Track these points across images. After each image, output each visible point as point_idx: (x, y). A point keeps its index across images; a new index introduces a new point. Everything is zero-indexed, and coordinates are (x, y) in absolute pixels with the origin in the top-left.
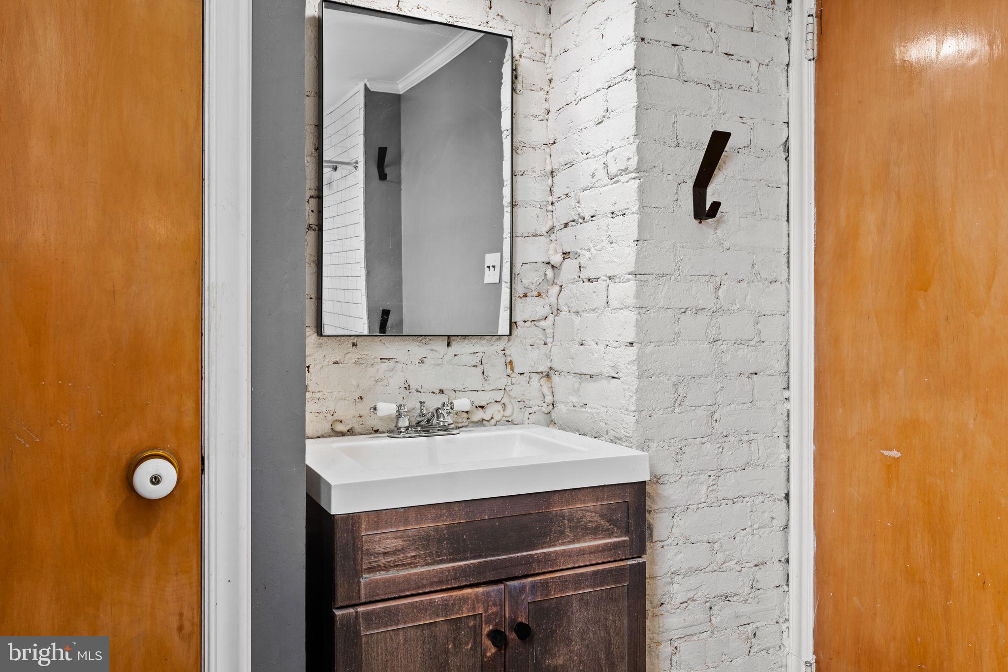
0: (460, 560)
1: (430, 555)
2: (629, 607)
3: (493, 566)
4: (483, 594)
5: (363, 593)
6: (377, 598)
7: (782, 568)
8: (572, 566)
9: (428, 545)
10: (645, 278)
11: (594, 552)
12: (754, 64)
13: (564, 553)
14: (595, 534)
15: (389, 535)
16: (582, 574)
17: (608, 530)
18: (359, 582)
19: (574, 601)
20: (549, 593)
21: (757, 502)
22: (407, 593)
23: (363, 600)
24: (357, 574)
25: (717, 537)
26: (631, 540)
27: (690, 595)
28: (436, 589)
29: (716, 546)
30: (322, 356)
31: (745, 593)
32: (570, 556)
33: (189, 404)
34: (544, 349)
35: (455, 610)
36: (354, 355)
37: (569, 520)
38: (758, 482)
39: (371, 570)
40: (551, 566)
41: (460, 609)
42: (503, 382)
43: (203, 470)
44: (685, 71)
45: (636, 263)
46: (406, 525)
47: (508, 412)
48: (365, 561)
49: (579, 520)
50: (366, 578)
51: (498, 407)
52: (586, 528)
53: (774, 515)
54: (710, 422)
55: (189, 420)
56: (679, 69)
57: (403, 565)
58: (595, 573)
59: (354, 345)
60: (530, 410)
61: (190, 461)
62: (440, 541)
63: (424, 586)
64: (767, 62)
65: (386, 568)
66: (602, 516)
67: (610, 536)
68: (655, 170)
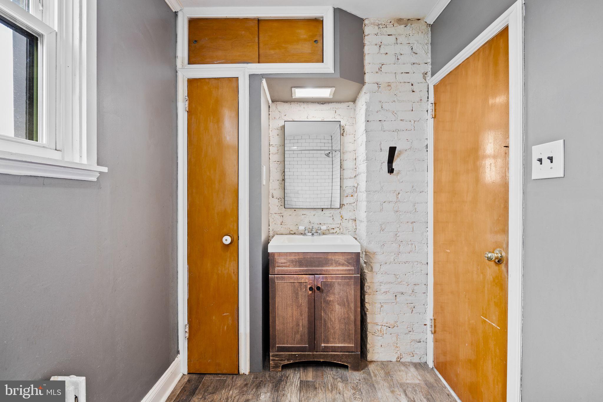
0: (301, 267)
1: (293, 265)
2: (354, 288)
3: (311, 270)
4: (308, 277)
5: (276, 272)
6: (279, 274)
7: (426, 287)
8: (335, 273)
9: (293, 263)
10: (369, 192)
11: (342, 271)
12: (413, 122)
13: (332, 270)
14: (343, 266)
15: (283, 259)
16: (338, 276)
17: (347, 265)
18: (275, 269)
19: (336, 283)
20: (327, 280)
21: (415, 264)
22: (287, 274)
23: (276, 274)
24: (274, 267)
25: (398, 274)
26: (355, 269)
27: (387, 290)
28: (295, 274)
29: (398, 276)
30: (286, 213)
31: (410, 293)
32: (334, 271)
33: (235, 225)
34: (354, 212)
35: (300, 280)
36: (295, 213)
37: (334, 261)
38: (415, 257)
39: (278, 266)
40: (328, 272)
41: (301, 280)
42: (340, 222)
43: (238, 240)
44: (384, 128)
45: (366, 188)
46: (286, 257)
47: (341, 231)
48: (277, 264)
49: (337, 261)
50: (277, 269)
51: (338, 229)
52: (340, 264)
53: (422, 269)
54: (395, 237)
55: (235, 228)
56: (381, 128)
57: (286, 267)
58: (342, 277)
59: (295, 210)
60: (349, 230)
61: (235, 237)
62: (296, 262)
63: (291, 273)
64: (418, 120)
65: (282, 267)
66: (345, 261)
67: (348, 266)
68: (372, 160)
